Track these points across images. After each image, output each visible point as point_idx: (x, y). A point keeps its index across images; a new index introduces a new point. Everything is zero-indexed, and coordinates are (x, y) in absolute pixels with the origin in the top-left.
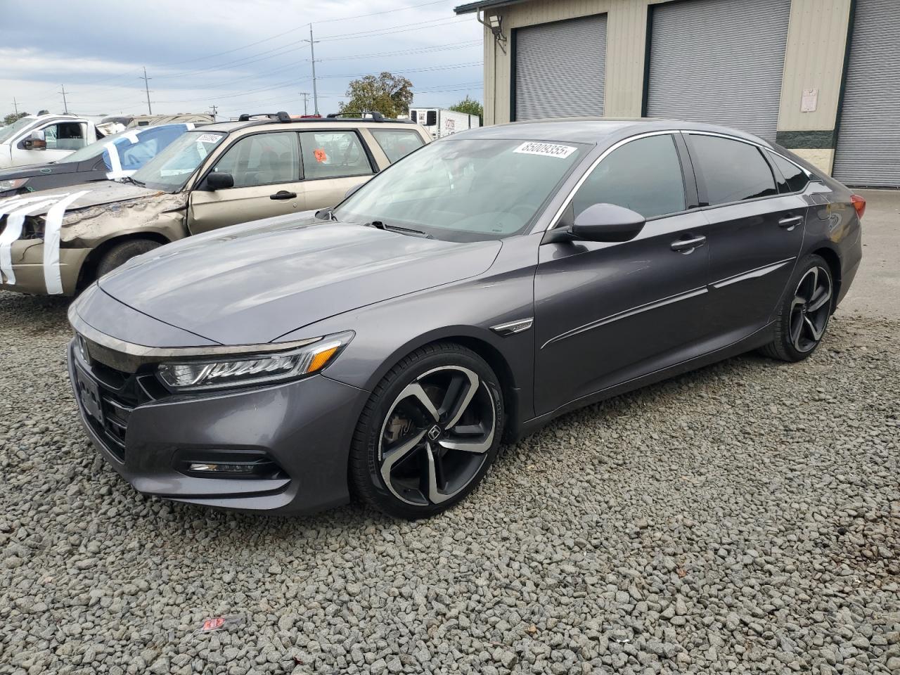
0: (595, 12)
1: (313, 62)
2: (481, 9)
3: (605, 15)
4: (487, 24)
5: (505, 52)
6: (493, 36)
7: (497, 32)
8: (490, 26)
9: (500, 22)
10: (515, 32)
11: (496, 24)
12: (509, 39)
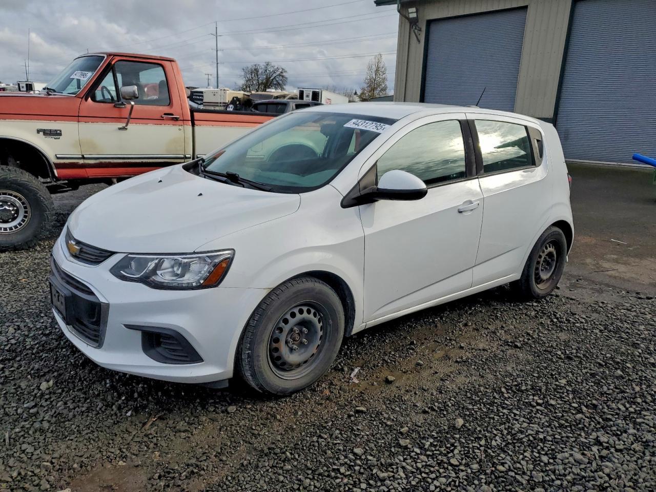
1: (217, 50)
3: (526, 7)
4: (404, 15)
5: (419, 41)
6: (408, 26)
7: (413, 22)
9: (417, 14)
10: (429, 23)
11: (414, 15)
12: (424, 29)
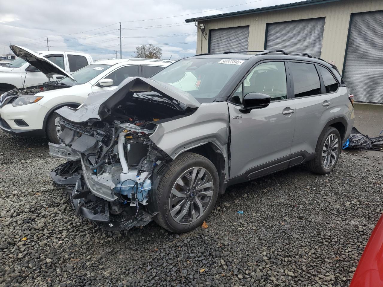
0: (244, 25)
1: (121, 38)
2: (196, 21)
3: (248, 26)
4: (199, 27)
5: (206, 39)
6: (201, 32)
7: (203, 31)
8: (200, 28)
9: (204, 27)
10: (211, 31)
11: (203, 27)
12: (208, 34)
